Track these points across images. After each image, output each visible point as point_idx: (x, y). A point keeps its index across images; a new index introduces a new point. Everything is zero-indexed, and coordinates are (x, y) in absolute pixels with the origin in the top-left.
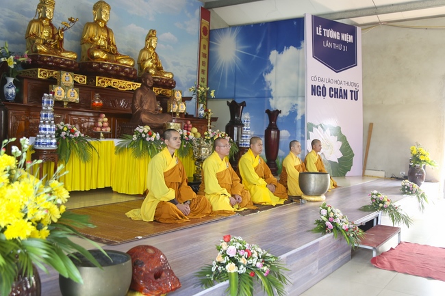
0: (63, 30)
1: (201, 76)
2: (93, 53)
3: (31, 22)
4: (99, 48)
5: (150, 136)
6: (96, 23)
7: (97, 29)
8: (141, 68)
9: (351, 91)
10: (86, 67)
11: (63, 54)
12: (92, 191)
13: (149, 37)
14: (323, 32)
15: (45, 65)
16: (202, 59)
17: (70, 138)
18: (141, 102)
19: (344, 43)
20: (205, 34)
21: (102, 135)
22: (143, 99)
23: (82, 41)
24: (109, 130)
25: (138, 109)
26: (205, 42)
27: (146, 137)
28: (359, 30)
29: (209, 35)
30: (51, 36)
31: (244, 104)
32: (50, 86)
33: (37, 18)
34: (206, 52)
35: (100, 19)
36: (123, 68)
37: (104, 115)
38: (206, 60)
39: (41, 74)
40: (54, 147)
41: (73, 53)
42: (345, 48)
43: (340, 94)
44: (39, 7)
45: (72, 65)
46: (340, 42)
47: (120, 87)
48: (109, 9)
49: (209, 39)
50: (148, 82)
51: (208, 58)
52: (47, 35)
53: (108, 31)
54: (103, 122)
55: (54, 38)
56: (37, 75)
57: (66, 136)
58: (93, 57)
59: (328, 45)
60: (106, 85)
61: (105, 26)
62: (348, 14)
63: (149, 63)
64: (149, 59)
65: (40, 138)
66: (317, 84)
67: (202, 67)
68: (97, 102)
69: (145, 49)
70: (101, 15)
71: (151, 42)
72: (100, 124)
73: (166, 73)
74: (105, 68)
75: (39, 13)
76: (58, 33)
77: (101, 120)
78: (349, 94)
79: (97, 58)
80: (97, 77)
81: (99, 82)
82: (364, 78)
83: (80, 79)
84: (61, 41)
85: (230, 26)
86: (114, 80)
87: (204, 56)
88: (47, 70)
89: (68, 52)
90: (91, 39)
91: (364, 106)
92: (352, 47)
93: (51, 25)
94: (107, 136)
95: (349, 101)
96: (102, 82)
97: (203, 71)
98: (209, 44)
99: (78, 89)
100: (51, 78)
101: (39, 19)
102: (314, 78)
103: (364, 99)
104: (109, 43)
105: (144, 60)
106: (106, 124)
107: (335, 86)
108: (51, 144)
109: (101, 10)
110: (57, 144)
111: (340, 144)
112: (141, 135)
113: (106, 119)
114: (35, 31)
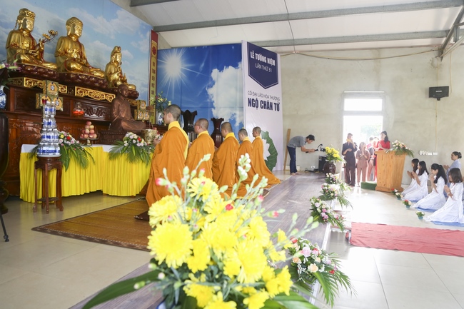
0: (43, 42)
1: (152, 89)
2: (70, 64)
3: (12, 33)
4: (74, 60)
5: (140, 141)
6: (69, 37)
7: (72, 44)
8: (108, 80)
9: (275, 104)
10: (64, 77)
11: (44, 64)
12: (86, 195)
13: (114, 53)
14: (255, 56)
15: (30, 75)
16: (152, 74)
17: (67, 145)
18: (119, 111)
19: (269, 65)
20: (154, 53)
21: (89, 141)
22: (120, 108)
23: (57, 54)
24: (95, 136)
25: (116, 117)
26: (154, 60)
27: (137, 143)
28: (279, 56)
29: (157, 54)
30: (31, 47)
31: (195, 113)
32: (37, 95)
33: (17, 29)
34: (155, 68)
35: (73, 34)
36: (97, 79)
37: (90, 123)
38: (155, 75)
39: (26, 83)
40: (58, 154)
41: (54, 64)
42: (270, 70)
43: (267, 106)
44: (19, 18)
45: (54, 75)
46: (266, 64)
47: (96, 97)
48: (82, 25)
49: (157, 58)
50: (124, 92)
51: (157, 74)
52: (28, 45)
53: (81, 45)
54: (90, 129)
55: (34, 48)
56: (23, 83)
57: (63, 143)
58: (70, 69)
59: (259, 66)
60: (83, 95)
61: (78, 41)
62: (273, 44)
63: (116, 76)
64: (115, 72)
65: (44, 145)
66: (252, 97)
67: (152, 82)
68: (79, 111)
69: (110, 63)
70: (74, 30)
71: (116, 57)
72: (87, 131)
73: (130, 85)
74: (82, 79)
75: (20, 24)
76: (39, 45)
77: (87, 127)
78: (274, 105)
79: (74, 69)
80: (76, 87)
81: (78, 92)
82: (283, 94)
83: (62, 89)
84: (42, 52)
85: (176, 48)
86: (90, 90)
87: (154, 72)
88: (32, 80)
89: (49, 63)
90: (66, 52)
91: (284, 116)
92: (275, 68)
93: (30, 36)
94: (94, 142)
95: (273, 112)
96: (81, 92)
97: (153, 84)
98: (157, 61)
99: (62, 98)
100: (36, 87)
101: (19, 30)
102: (250, 93)
103: (283, 110)
104: (81, 57)
105: (111, 73)
106: (93, 131)
107: (265, 99)
108: (55, 151)
109: (74, 25)
110: (60, 152)
111: (268, 145)
112: (132, 141)
113: (92, 127)
114: (16, 41)
